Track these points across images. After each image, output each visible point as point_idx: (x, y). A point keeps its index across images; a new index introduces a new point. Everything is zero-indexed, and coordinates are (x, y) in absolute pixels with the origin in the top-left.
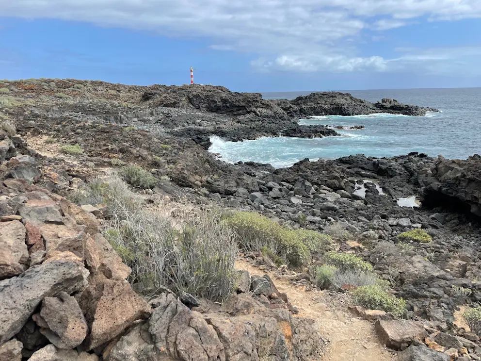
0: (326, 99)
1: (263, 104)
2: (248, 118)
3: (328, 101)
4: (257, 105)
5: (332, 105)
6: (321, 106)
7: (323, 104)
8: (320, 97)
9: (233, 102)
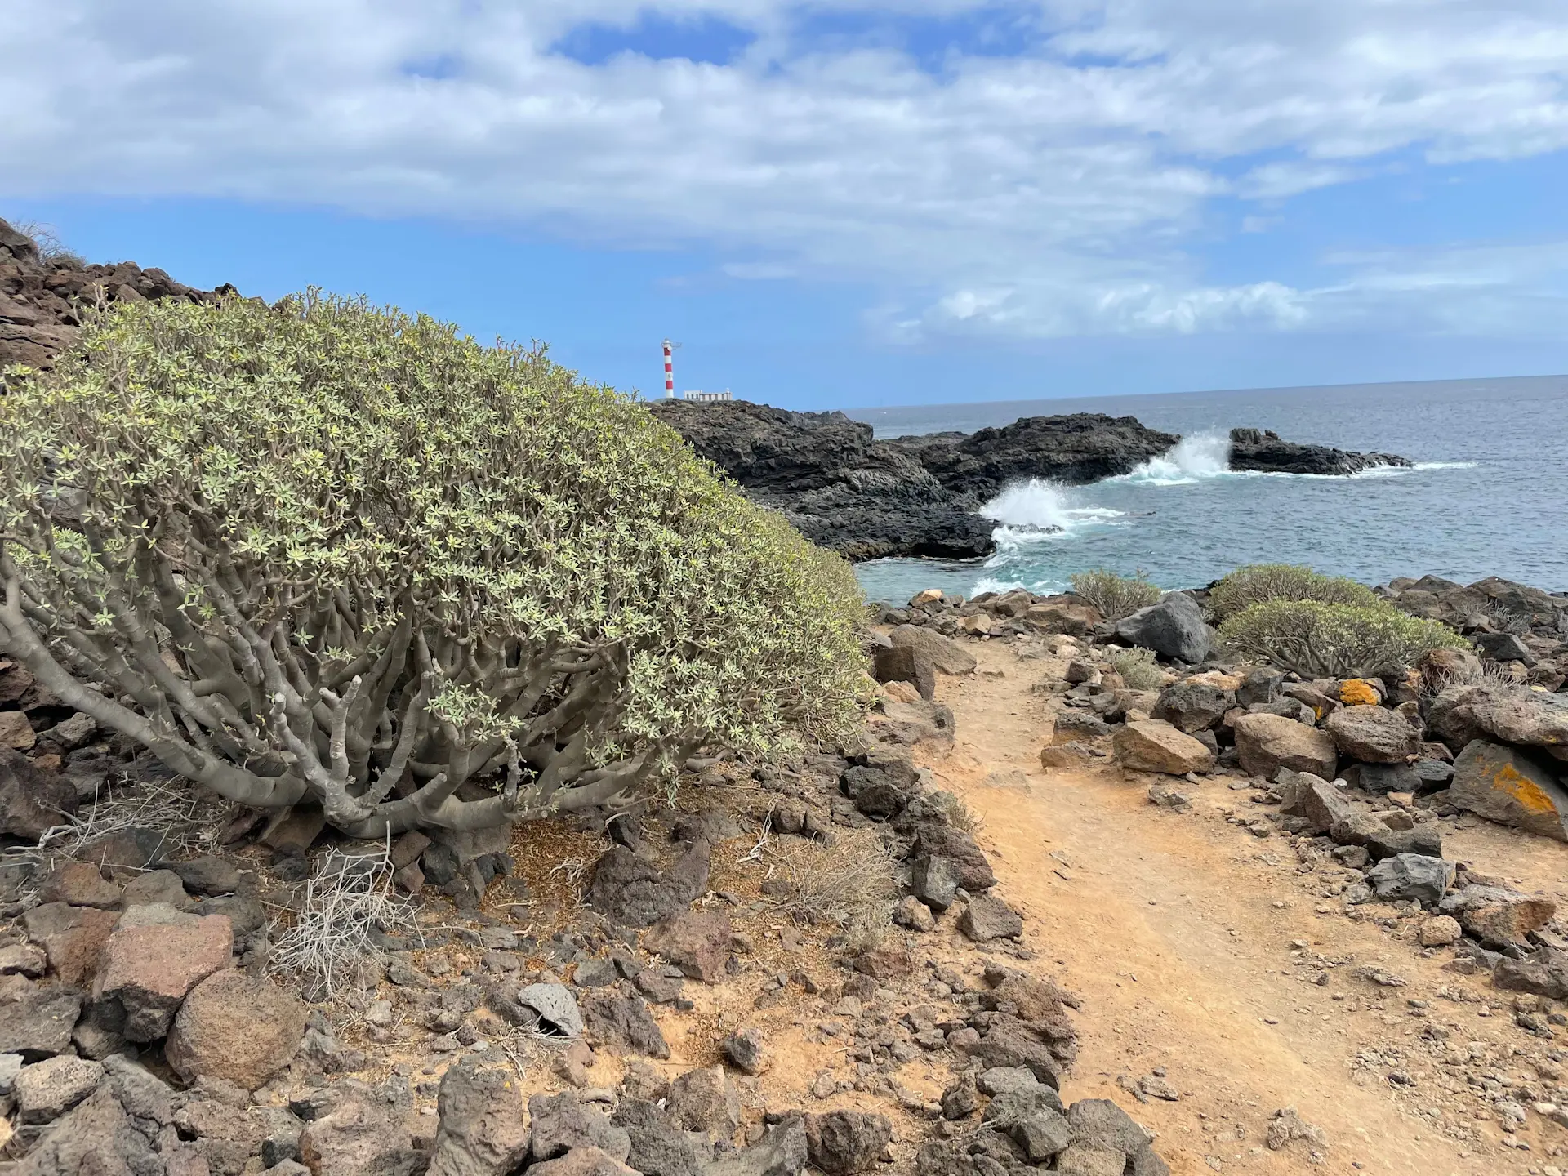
0: (1060, 436)
1: (871, 457)
2: (829, 499)
3: (1067, 440)
4: (853, 459)
5: (1079, 452)
6: (1048, 457)
7: (1053, 451)
8: (1043, 430)
9: (786, 453)
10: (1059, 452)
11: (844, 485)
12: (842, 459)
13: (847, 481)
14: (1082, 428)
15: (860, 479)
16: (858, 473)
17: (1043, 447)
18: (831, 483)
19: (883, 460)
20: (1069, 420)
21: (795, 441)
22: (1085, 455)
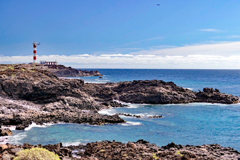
0: (146, 87)
1: (73, 92)
2: (55, 106)
3: (148, 89)
4: (67, 93)
5: (151, 93)
6: (141, 94)
7: (143, 92)
8: (141, 85)
9: (44, 90)
10: (145, 93)
11: (62, 102)
12: (63, 93)
13: (63, 100)
14: (154, 85)
15: (67, 100)
16: (67, 98)
17: (140, 91)
18: (58, 101)
19: (77, 94)
20: (150, 82)
21: (48, 86)
22: (153, 94)
